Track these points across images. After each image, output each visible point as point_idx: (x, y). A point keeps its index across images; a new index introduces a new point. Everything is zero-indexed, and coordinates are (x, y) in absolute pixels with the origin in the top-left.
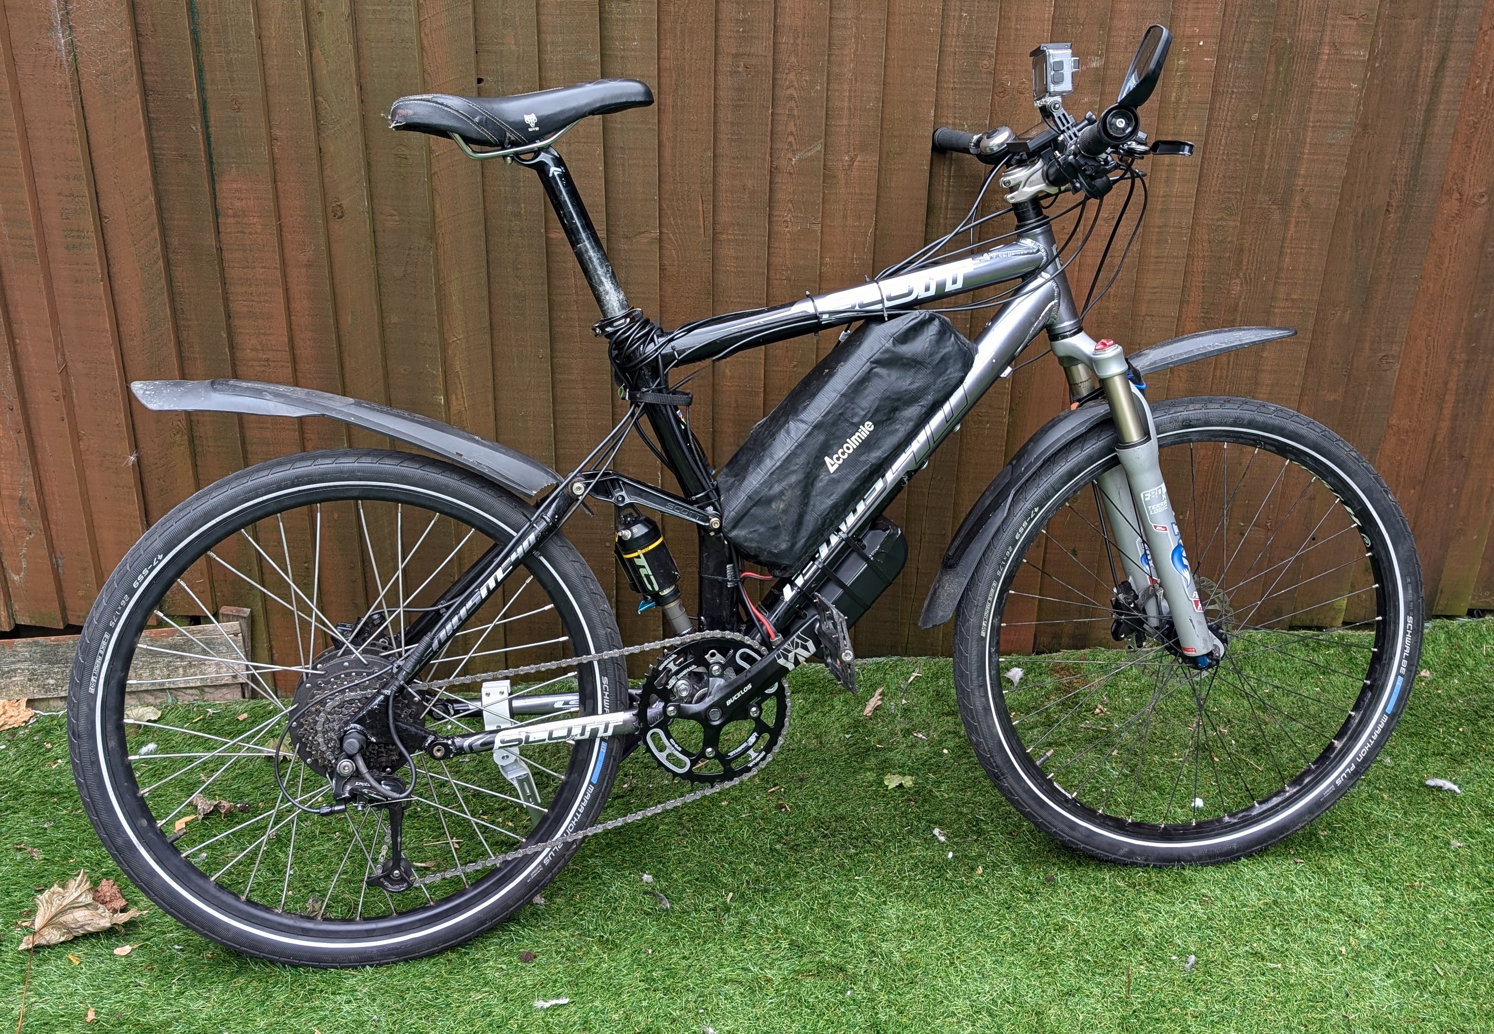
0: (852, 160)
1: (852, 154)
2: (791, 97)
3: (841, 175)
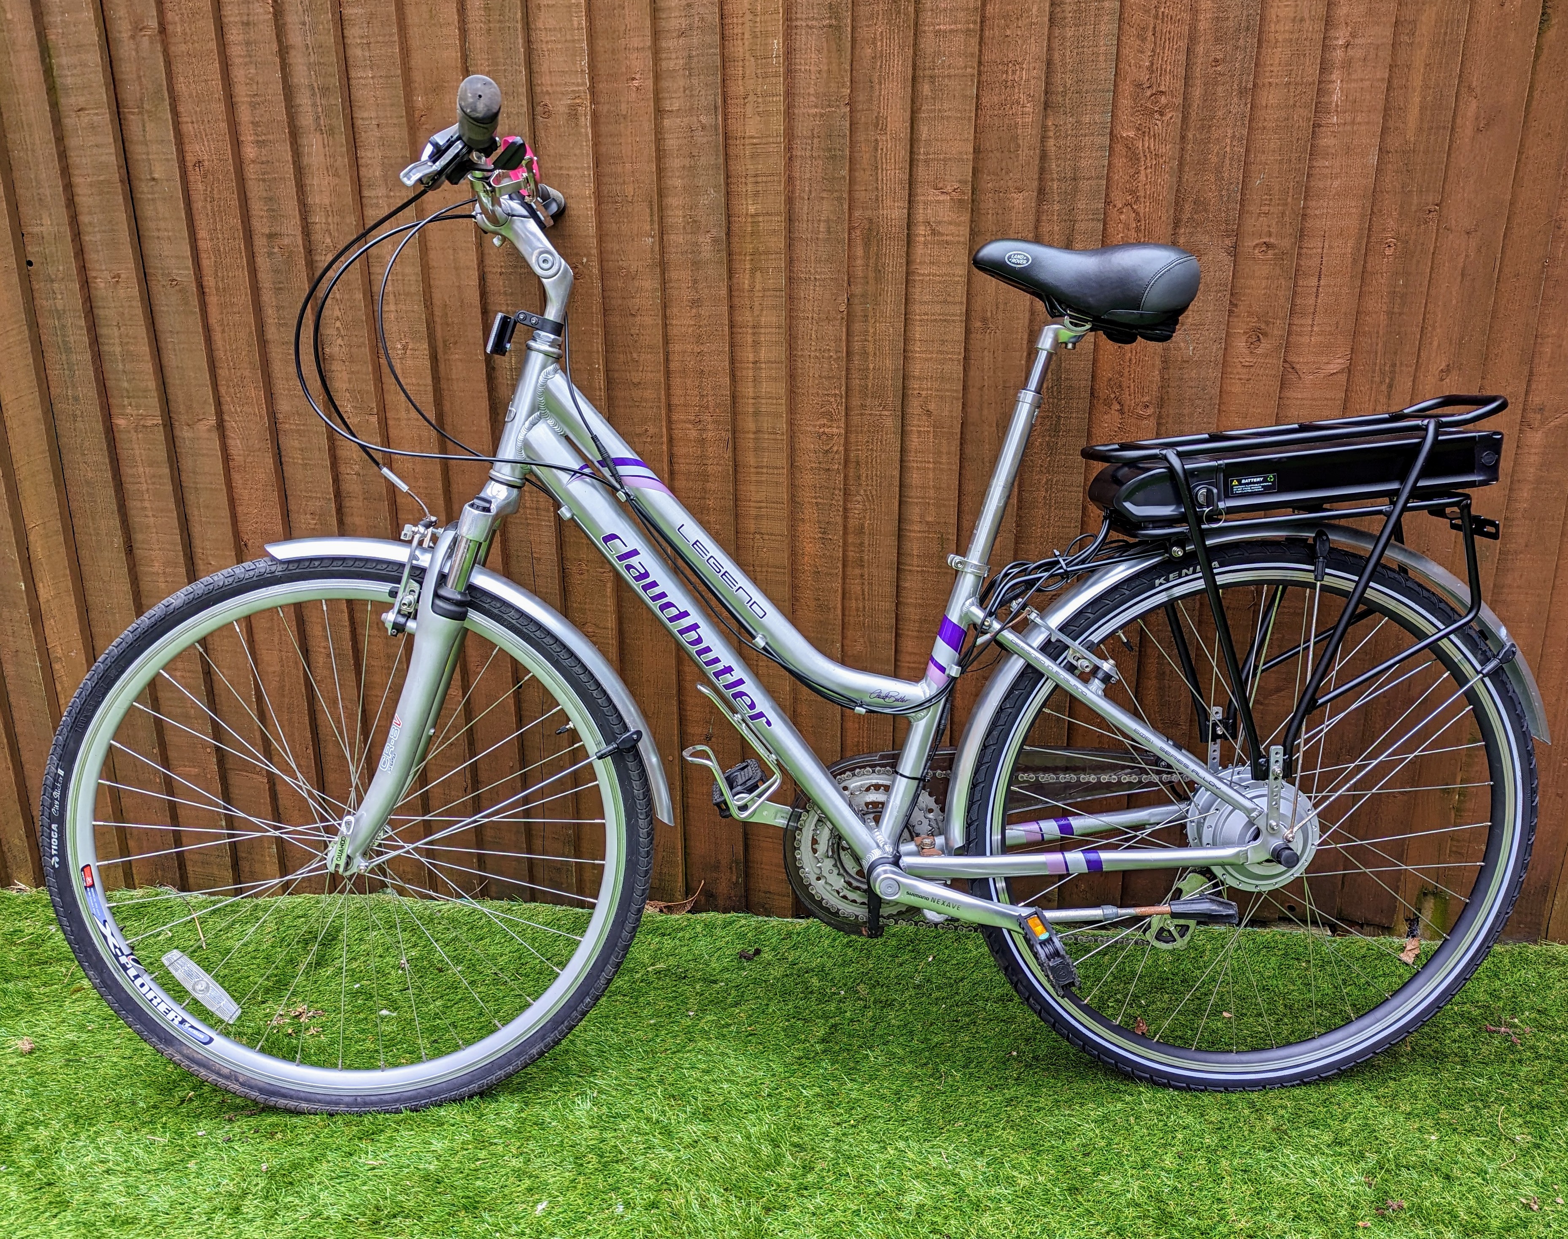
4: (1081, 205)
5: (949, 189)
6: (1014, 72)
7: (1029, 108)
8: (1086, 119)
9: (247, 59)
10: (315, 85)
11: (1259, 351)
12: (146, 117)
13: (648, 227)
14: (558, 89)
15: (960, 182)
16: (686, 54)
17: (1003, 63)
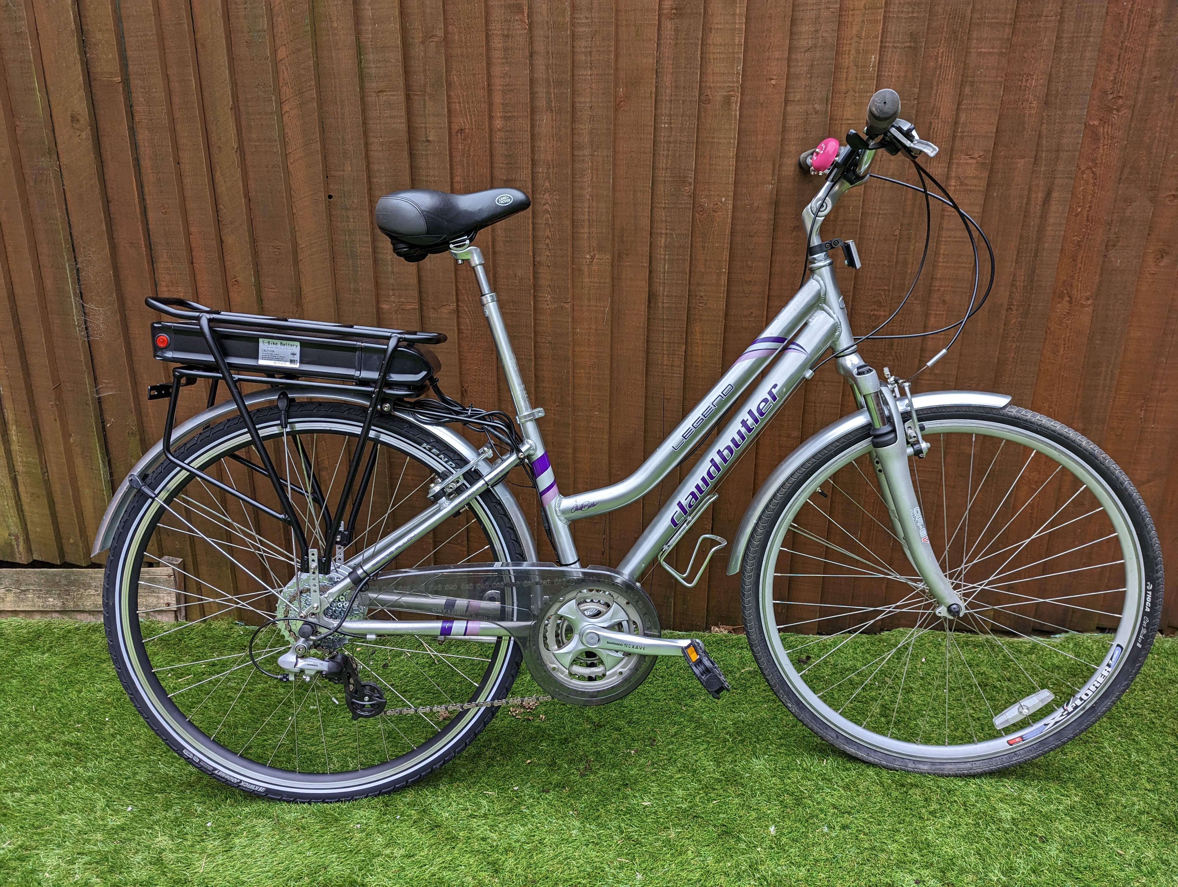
0: (593, 258)
1: (592, 254)
2: (547, 211)
3: (586, 269)
4: (1060, 168)
5: (976, 155)
6: (1027, 81)
7: (1035, 104)
8: (1070, 112)
9: (504, 61)
10: (551, 79)
11: (1162, 264)
12: (427, 98)
13: (770, 178)
14: (718, 85)
15: (984, 151)
16: (809, 63)
17: (1020, 75)
